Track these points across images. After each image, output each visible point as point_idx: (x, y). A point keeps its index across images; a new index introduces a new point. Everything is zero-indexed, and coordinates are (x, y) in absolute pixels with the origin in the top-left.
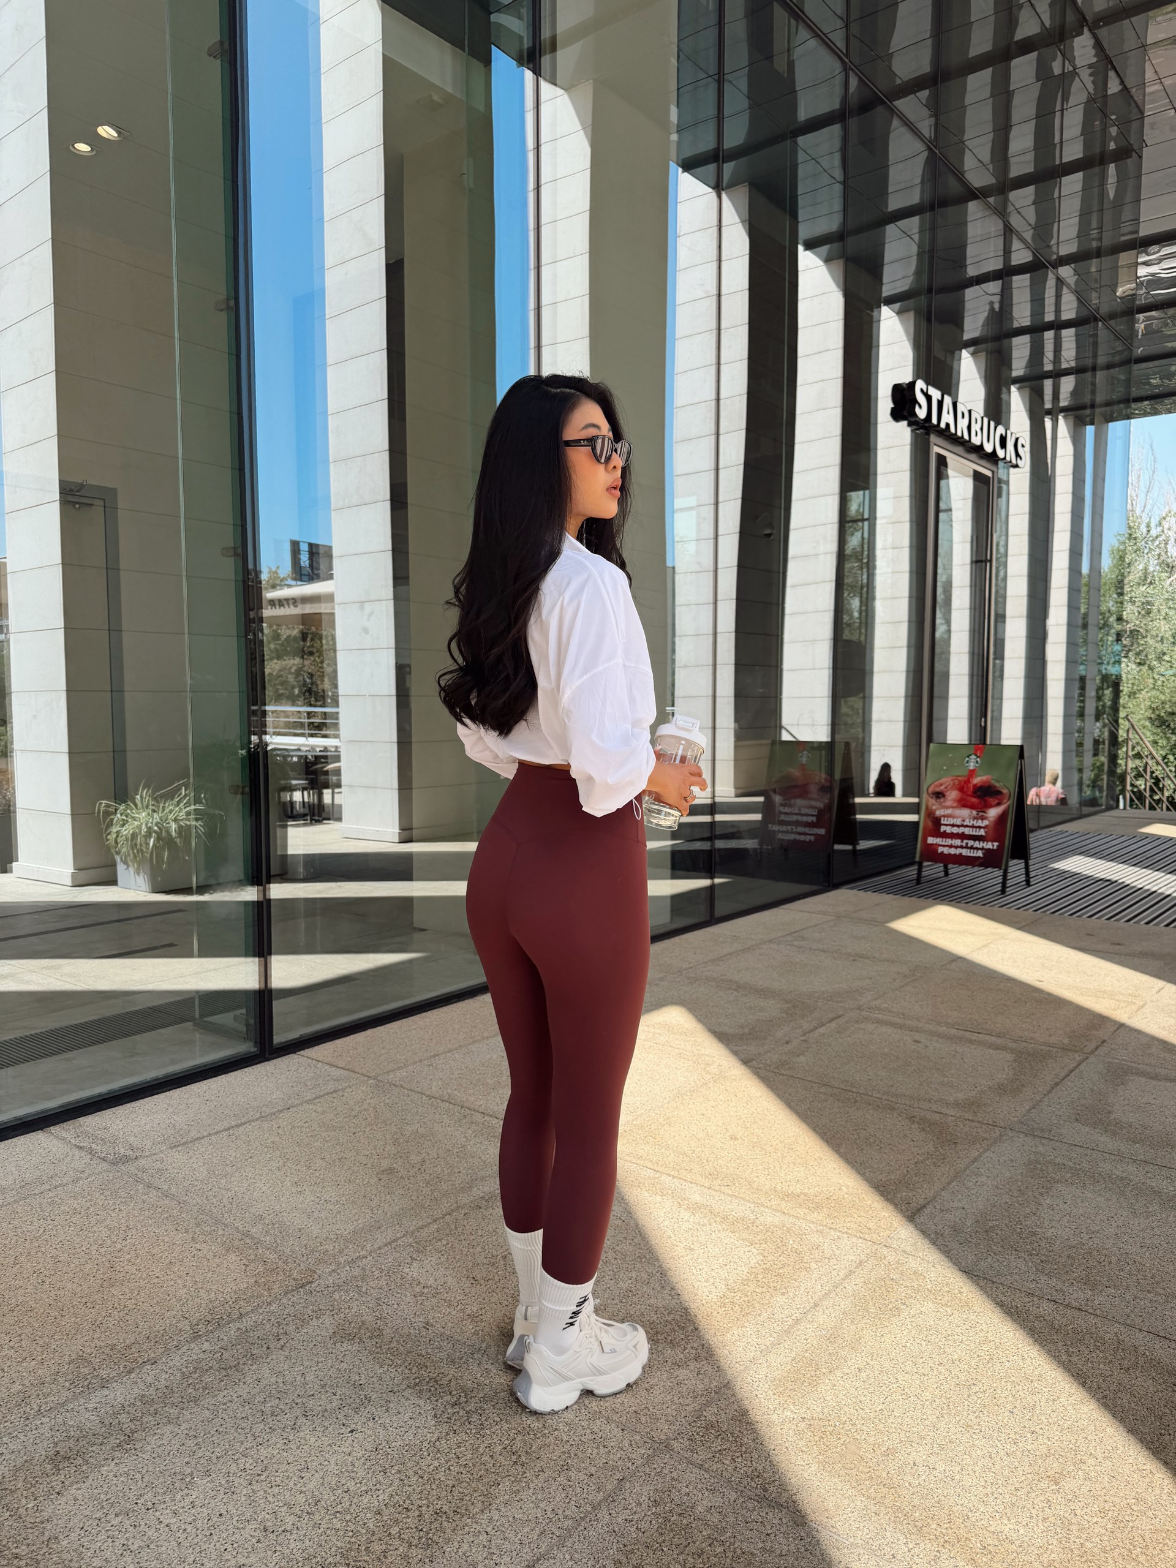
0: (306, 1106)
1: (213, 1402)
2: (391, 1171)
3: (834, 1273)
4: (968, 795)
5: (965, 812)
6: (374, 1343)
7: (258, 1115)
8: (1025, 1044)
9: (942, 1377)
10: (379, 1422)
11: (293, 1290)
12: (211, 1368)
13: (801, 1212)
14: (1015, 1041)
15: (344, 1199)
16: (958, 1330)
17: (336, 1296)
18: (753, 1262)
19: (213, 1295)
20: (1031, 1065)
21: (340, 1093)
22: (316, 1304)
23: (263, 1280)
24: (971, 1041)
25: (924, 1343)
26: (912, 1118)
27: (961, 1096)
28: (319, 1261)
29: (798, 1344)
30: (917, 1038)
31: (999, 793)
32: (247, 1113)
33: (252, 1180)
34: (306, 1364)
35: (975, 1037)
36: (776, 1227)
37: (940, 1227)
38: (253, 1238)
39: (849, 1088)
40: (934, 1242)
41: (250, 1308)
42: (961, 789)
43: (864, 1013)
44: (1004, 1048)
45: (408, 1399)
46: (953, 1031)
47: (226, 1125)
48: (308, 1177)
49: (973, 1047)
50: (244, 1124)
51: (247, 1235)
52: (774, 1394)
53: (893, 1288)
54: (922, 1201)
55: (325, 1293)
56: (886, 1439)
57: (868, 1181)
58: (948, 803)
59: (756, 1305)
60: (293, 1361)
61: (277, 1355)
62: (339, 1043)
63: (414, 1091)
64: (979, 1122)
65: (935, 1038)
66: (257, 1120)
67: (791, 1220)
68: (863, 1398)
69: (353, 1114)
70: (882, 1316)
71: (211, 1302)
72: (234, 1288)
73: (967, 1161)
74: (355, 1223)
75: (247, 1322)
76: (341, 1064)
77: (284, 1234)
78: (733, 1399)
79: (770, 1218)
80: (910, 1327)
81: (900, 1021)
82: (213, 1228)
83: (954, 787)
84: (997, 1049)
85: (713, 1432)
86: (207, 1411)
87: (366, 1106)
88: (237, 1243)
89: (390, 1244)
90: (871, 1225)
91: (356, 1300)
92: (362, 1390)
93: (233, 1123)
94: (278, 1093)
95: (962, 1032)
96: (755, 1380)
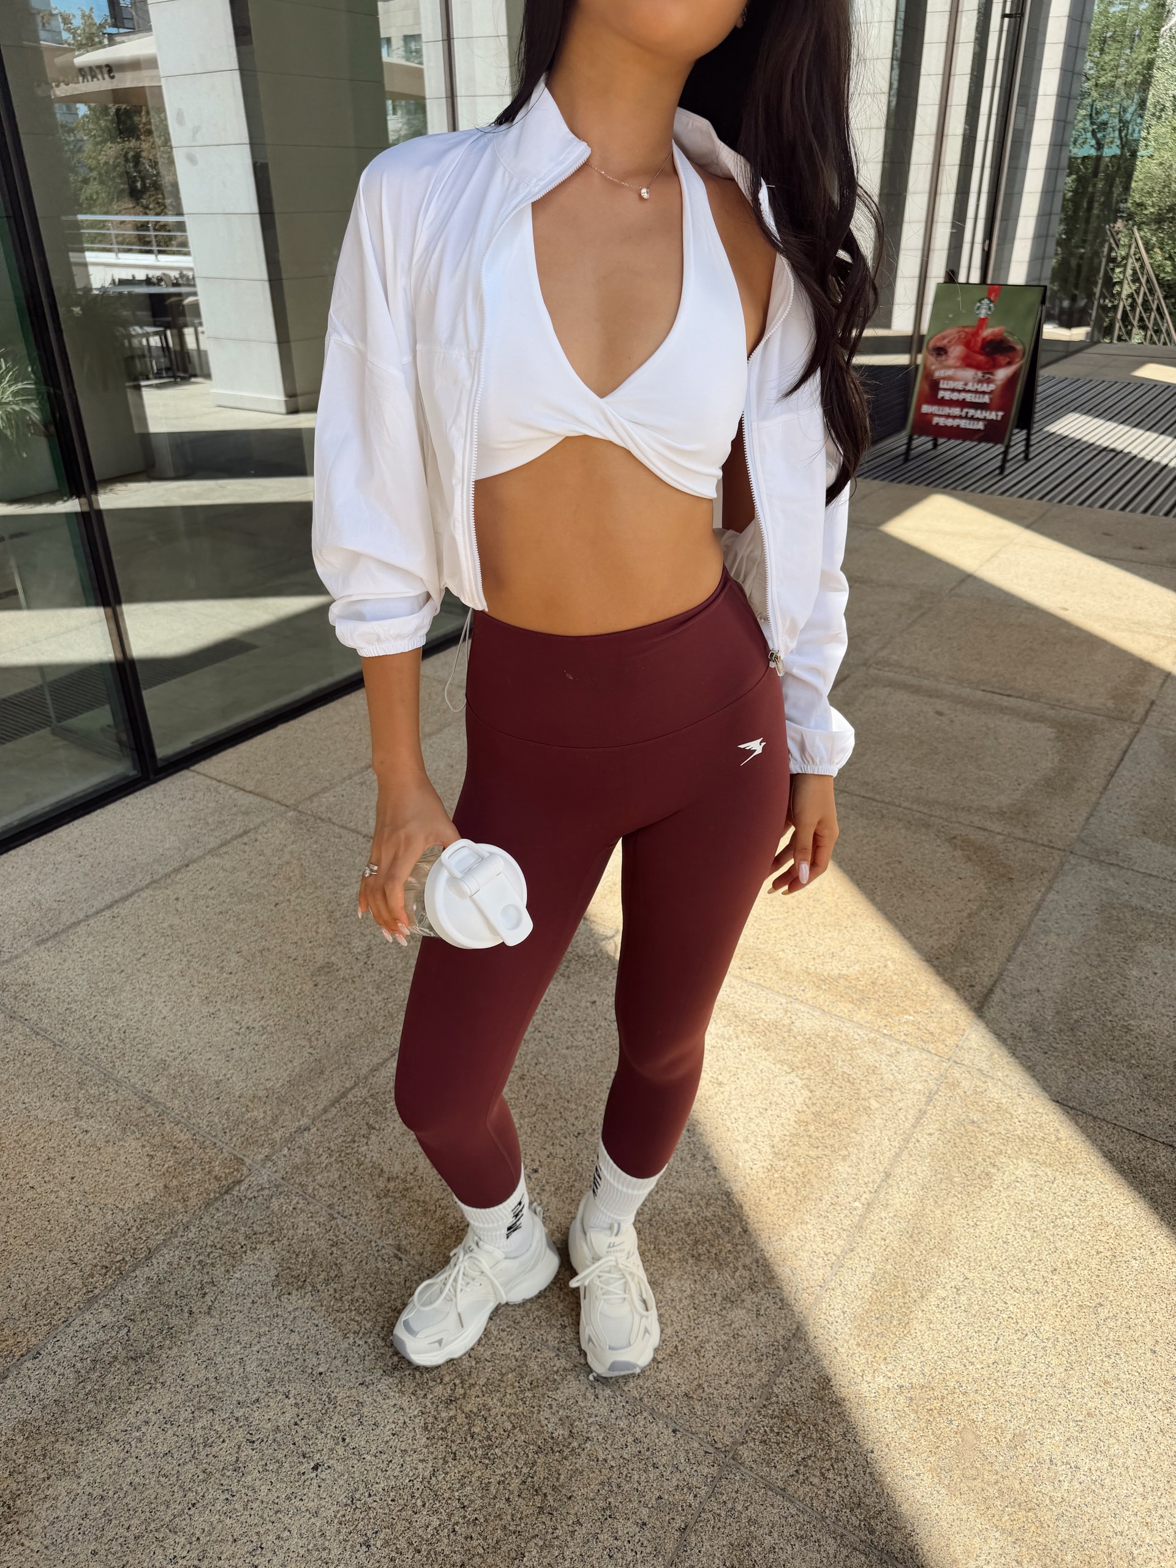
0: (210, 860)
1: (122, 1427)
2: (328, 968)
3: (901, 1115)
4: (975, 352)
5: (969, 373)
6: (332, 1291)
7: (148, 879)
8: (1064, 711)
9: (1059, 1294)
10: (352, 1445)
11: (216, 1199)
12: (115, 1358)
13: (844, 1007)
14: (1053, 707)
15: (270, 1022)
16: (1066, 1208)
17: (275, 1204)
18: (799, 1100)
19: (109, 1216)
20: (1077, 745)
21: (252, 835)
22: (249, 1223)
23: (175, 1182)
24: (1002, 710)
25: (1028, 1234)
26: (951, 839)
27: (1004, 800)
28: (248, 1141)
29: (876, 1249)
30: (939, 708)
31: (1012, 349)
32: (134, 876)
33: (148, 997)
34: (245, 1339)
35: (1006, 702)
36: (818, 1036)
37: (1016, 1025)
38: (156, 1104)
39: (870, 795)
40: (1013, 1052)
41: (161, 1237)
42: (967, 344)
43: (873, 671)
44: (1040, 719)
45: (386, 1397)
46: (979, 694)
47: (108, 899)
48: (221, 987)
49: (1006, 717)
50: (131, 895)
51: (147, 1099)
52: (858, 1345)
53: (976, 1138)
54: (987, 982)
55: (259, 1200)
56: (1008, 1417)
57: (917, 948)
58: (951, 362)
59: (814, 1181)
60: (227, 1335)
61: (205, 1325)
62: (244, 748)
63: (346, 828)
64: (1032, 842)
65: (959, 706)
66: (147, 887)
67: (835, 1023)
68: (969, 1343)
69: (272, 871)
70: (971, 1189)
71: (107, 1229)
72: (137, 1200)
73: (1029, 908)
74: (290, 1065)
75: (159, 1265)
76: (250, 786)
77: (197, 1092)
78: (808, 1358)
79: (808, 1022)
80: (1007, 1206)
81: (914, 681)
82: (102, 1089)
83: (959, 341)
84: (1034, 720)
85: (791, 1424)
86: (114, 1444)
87: (287, 857)
88: (135, 1114)
89: (337, 1101)
90: (932, 1027)
91: (302, 1211)
92: (323, 1384)
93: (117, 895)
94: (172, 838)
95: (989, 695)
96: (831, 1319)
